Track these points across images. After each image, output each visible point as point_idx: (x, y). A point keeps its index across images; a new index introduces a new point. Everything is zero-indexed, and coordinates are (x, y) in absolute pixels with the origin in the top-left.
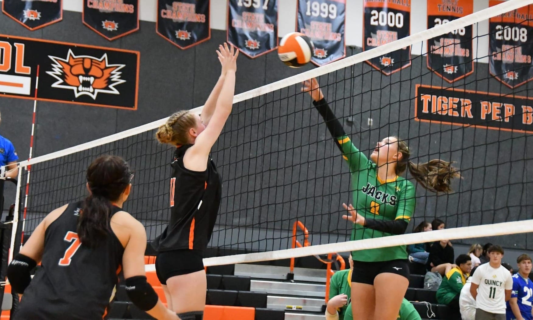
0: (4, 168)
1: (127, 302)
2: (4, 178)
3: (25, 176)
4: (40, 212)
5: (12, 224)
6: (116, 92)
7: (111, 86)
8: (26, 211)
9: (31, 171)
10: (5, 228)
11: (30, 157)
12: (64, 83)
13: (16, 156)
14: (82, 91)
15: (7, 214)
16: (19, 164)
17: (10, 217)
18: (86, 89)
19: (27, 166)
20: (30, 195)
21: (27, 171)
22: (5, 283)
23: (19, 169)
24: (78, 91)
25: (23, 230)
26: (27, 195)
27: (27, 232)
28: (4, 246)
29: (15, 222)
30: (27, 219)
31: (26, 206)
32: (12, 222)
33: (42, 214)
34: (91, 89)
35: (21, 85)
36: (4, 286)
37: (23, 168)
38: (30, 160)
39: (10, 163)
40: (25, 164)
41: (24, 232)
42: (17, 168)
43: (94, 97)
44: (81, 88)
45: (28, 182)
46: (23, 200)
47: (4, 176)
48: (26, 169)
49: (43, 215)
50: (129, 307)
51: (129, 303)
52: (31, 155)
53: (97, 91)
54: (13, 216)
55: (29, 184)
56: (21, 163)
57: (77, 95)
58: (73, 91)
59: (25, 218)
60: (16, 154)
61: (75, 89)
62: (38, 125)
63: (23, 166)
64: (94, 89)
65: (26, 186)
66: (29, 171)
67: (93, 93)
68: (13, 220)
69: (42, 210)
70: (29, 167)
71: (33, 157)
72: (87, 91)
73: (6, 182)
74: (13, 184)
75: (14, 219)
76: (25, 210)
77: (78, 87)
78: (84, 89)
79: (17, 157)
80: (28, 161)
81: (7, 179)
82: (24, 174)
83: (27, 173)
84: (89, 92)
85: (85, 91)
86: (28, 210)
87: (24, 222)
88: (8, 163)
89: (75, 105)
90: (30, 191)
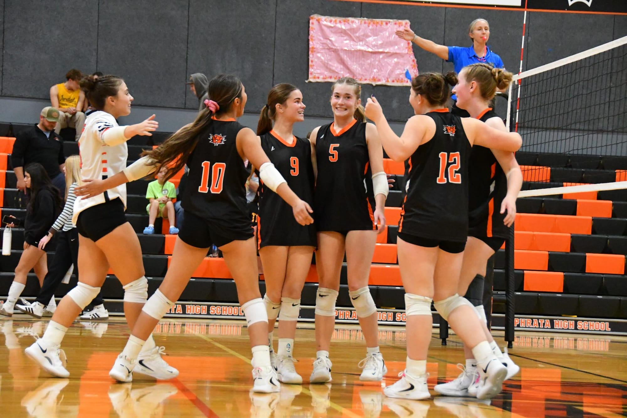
3: (516, 91)
4: (531, 128)
9: (522, 85)
11: (521, 71)
19: (518, 80)
20: (521, 109)
21: (518, 85)
26: (518, 110)
31: (517, 121)
38: (520, 74)
43: (589, 4)
45: (519, 97)
46: (514, 115)
48: (516, 83)
52: (521, 68)
55: (520, 98)
57: (571, 3)
62: (530, 38)
65: (517, 100)
66: (520, 86)
67: (588, 0)
69: (533, 125)
70: (520, 81)
71: (523, 71)
74: (505, 99)
76: (516, 126)
82: (515, 89)
83: (518, 88)
86: (520, 125)
89: (569, 14)
90: (521, 106)
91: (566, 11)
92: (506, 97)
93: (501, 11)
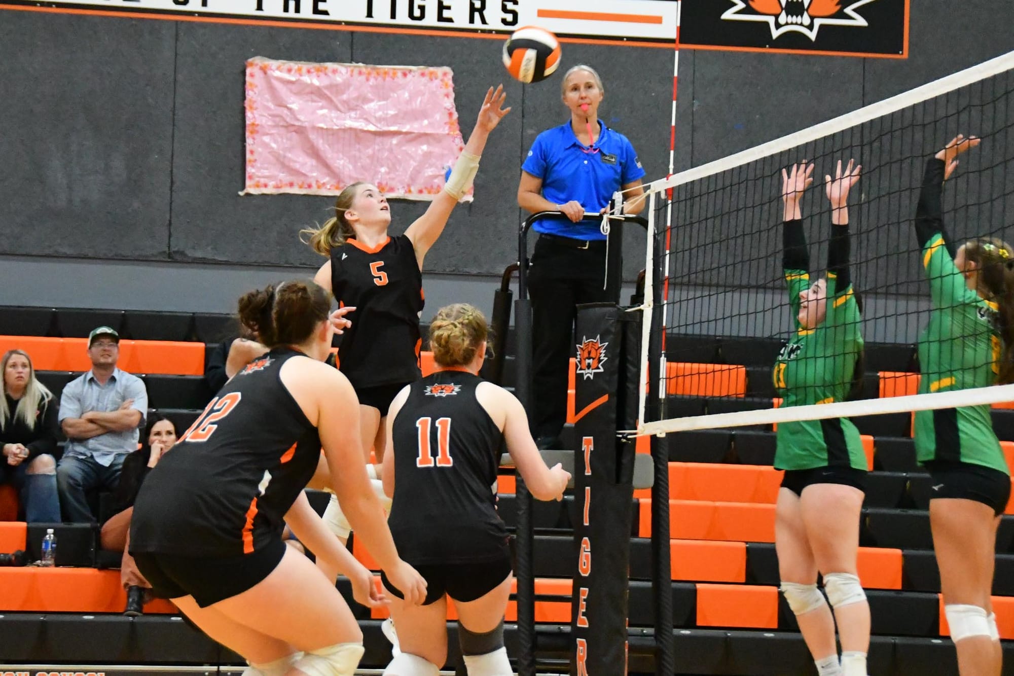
0: (621, 196)
1: (904, 474)
2: (621, 218)
3: (662, 212)
5: (641, 312)
6: (861, 21)
7: (848, 10)
8: (669, 284)
9: (674, 201)
10: (629, 319)
11: (671, 172)
12: (748, 10)
13: (640, 170)
14: (787, 24)
15: (633, 291)
16: (649, 187)
17: (638, 298)
18: (794, 19)
19: (666, 190)
20: (673, 250)
21: (666, 201)
22: (635, 434)
23: (648, 197)
24: (778, 26)
25: (664, 324)
26: (668, 252)
27: (672, 328)
28: (629, 357)
29: (647, 308)
30: (671, 300)
31: (667, 274)
32: (642, 307)
33: (707, 288)
34: (806, 20)
35: (657, 20)
36: (635, 439)
37: (658, 194)
38: (670, 178)
39: (632, 184)
40: (660, 186)
41: (666, 329)
42: (644, 195)
43: (812, 35)
44: (783, 19)
45: (669, 223)
47: (622, 213)
48: (663, 196)
49: (710, 291)
50: (908, 484)
51: (908, 476)
52: (671, 166)
53: (818, 22)
54: (643, 295)
55: (671, 227)
56: (652, 184)
57: (775, 34)
58: (767, 24)
59: (667, 300)
60: (639, 165)
61: (771, 20)
62: (696, 103)
63: (657, 191)
64: (812, 18)
65: (665, 231)
66: (670, 202)
67: (810, 27)
68: (643, 303)
70: (670, 192)
71: (676, 171)
72: (796, 24)
73: (626, 226)
74: (640, 228)
75: (645, 301)
76: (666, 282)
77: (777, 16)
78: (790, 19)
79: (643, 171)
80: (667, 180)
81: (627, 219)
82: (661, 207)
83: (666, 206)
84: (801, 24)
85: (792, 24)
86: (672, 280)
87: (665, 308)
88: (627, 185)
89: (774, 55)
90: (674, 243)
91: (767, 50)
92: (643, 222)
93: (636, 48)
